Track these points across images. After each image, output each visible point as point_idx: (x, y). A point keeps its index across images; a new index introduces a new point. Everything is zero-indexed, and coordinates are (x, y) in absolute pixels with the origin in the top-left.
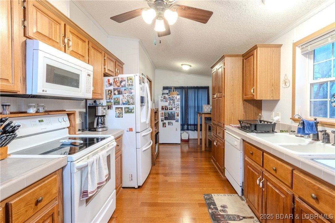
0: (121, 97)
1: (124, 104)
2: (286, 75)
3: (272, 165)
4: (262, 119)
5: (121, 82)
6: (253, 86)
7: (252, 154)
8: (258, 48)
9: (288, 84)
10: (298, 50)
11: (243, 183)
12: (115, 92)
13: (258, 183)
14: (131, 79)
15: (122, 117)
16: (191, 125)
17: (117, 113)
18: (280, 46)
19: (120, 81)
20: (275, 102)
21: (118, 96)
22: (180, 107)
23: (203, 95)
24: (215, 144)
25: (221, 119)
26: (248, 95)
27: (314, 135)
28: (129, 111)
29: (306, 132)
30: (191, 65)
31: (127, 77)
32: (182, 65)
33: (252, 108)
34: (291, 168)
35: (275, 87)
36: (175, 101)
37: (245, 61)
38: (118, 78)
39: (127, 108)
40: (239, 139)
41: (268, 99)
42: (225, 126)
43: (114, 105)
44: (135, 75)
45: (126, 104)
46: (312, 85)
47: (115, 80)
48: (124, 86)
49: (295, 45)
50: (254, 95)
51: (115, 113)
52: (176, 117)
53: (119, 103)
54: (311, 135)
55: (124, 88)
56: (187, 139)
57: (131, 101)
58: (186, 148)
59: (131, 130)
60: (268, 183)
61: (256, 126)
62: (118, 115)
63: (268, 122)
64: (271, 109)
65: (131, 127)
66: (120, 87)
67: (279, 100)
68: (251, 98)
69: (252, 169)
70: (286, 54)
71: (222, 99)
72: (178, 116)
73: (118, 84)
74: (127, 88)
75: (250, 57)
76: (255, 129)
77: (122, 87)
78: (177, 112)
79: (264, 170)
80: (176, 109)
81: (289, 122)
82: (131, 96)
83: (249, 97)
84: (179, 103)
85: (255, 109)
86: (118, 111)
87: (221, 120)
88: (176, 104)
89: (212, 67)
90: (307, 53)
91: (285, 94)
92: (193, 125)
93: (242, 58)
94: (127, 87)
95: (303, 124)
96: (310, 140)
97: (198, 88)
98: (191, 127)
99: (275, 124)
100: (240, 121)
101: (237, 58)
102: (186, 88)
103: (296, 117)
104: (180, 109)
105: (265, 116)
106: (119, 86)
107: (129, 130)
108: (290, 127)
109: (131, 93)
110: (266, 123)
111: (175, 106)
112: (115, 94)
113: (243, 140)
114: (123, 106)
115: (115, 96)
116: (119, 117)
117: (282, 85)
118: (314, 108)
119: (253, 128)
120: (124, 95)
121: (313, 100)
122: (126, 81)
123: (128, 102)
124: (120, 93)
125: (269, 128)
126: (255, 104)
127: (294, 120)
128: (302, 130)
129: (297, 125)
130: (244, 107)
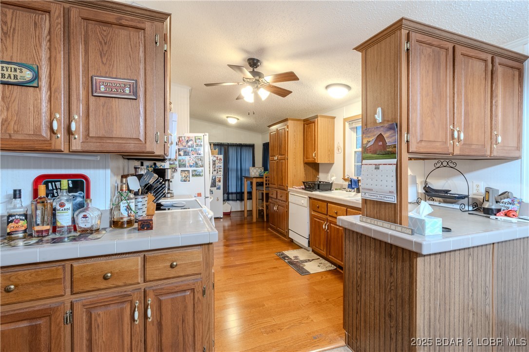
0: (187, 158)
1: (191, 166)
2: (339, 143)
3: (334, 211)
4: (319, 180)
5: (188, 142)
6: (315, 150)
7: (318, 207)
8: (319, 118)
9: (340, 151)
10: (347, 124)
11: (309, 235)
12: (180, 153)
13: (324, 228)
14: (199, 139)
15: (189, 181)
16: (232, 193)
17: (183, 176)
18: (334, 118)
19: (186, 140)
20: (331, 165)
21: (183, 157)
22: (222, 170)
23: (247, 155)
24: (275, 208)
25: (284, 181)
26: (309, 158)
27: (357, 189)
28: (197, 175)
29: (353, 187)
30: (238, 118)
31: (195, 137)
32: (227, 117)
33: (311, 170)
34: (345, 208)
35: (331, 152)
36: (216, 162)
37: (306, 126)
38: (184, 137)
39: (195, 171)
40: (306, 198)
41: (326, 162)
42: (289, 188)
43: (179, 167)
44: (204, 134)
45: (194, 167)
46: (355, 152)
47: (181, 139)
48: (192, 147)
49: (345, 120)
50: (315, 159)
51: (180, 176)
52: (217, 183)
53: (184, 166)
54: (356, 189)
55: (190, 149)
56: (230, 211)
57: (200, 163)
58: (227, 223)
59: (199, 195)
60: (331, 225)
61: (319, 185)
62: (184, 179)
63: (323, 182)
64: (328, 171)
65: (199, 192)
66: (187, 147)
67: (333, 164)
68: (312, 162)
69: (318, 220)
70: (339, 125)
71: (285, 162)
72: (220, 182)
73: (184, 144)
74: (195, 149)
75: (311, 124)
76: (319, 189)
77: (189, 147)
78: (219, 176)
79: (328, 216)
80: (218, 172)
81: (342, 182)
82: (200, 157)
83: (310, 160)
84: (222, 165)
85: (314, 171)
86: (184, 175)
87: (284, 183)
88: (217, 167)
89: (270, 126)
90: (352, 128)
91: (338, 158)
92: (235, 193)
93: (303, 123)
94: (194, 147)
95: (351, 181)
96: (355, 193)
97: (241, 146)
98: (232, 196)
99: (332, 183)
100: (304, 183)
101: (299, 122)
102: (226, 145)
103: (346, 178)
104: (222, 173)
105: (322, 177)
106: (185, 146)
107: (197, 195)
108: (342, 185)
109: (200, 154)
110: (322, 183)
111: (216, 169)
112: (180, 155)
113: (310, 197)
114: (191, 169)
115: (180, 157)
116: (185, 181)
117: (336, 151)
118: (357, 170)
119: (317, 187)
120: (191, 156)
121: (356, 164)
122: (194, 140)
123: (196, 164)
124: (186, 153)
125: (328, 187)
126: (314, 166)
127: (345, 180)
128: (350, 186)
129: (347, 183)
130: (305, 170)
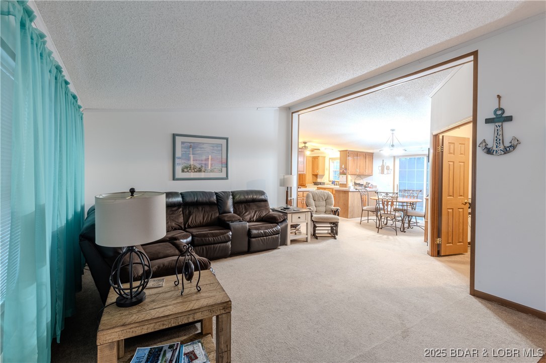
6: (317, 170)
20: (323, 175)
33: (315, 177)
35: (324, 170)
41: (321, 174)
49: (330, 158)
50: (317, 173)
61: (319, 183)
64: (322, 178)
83: (315, 173)
91: (326, 173)
95: (332, 181)
99: (325, 182)
105: (319, 180)
108: (329, 183)
117: (326, 170)
118: (335, 178)
125: (324, 184)
126: (316, 176)
127: (330, 181)
128: (332, 183)
129: (331, 183)
130: (313, 177)
